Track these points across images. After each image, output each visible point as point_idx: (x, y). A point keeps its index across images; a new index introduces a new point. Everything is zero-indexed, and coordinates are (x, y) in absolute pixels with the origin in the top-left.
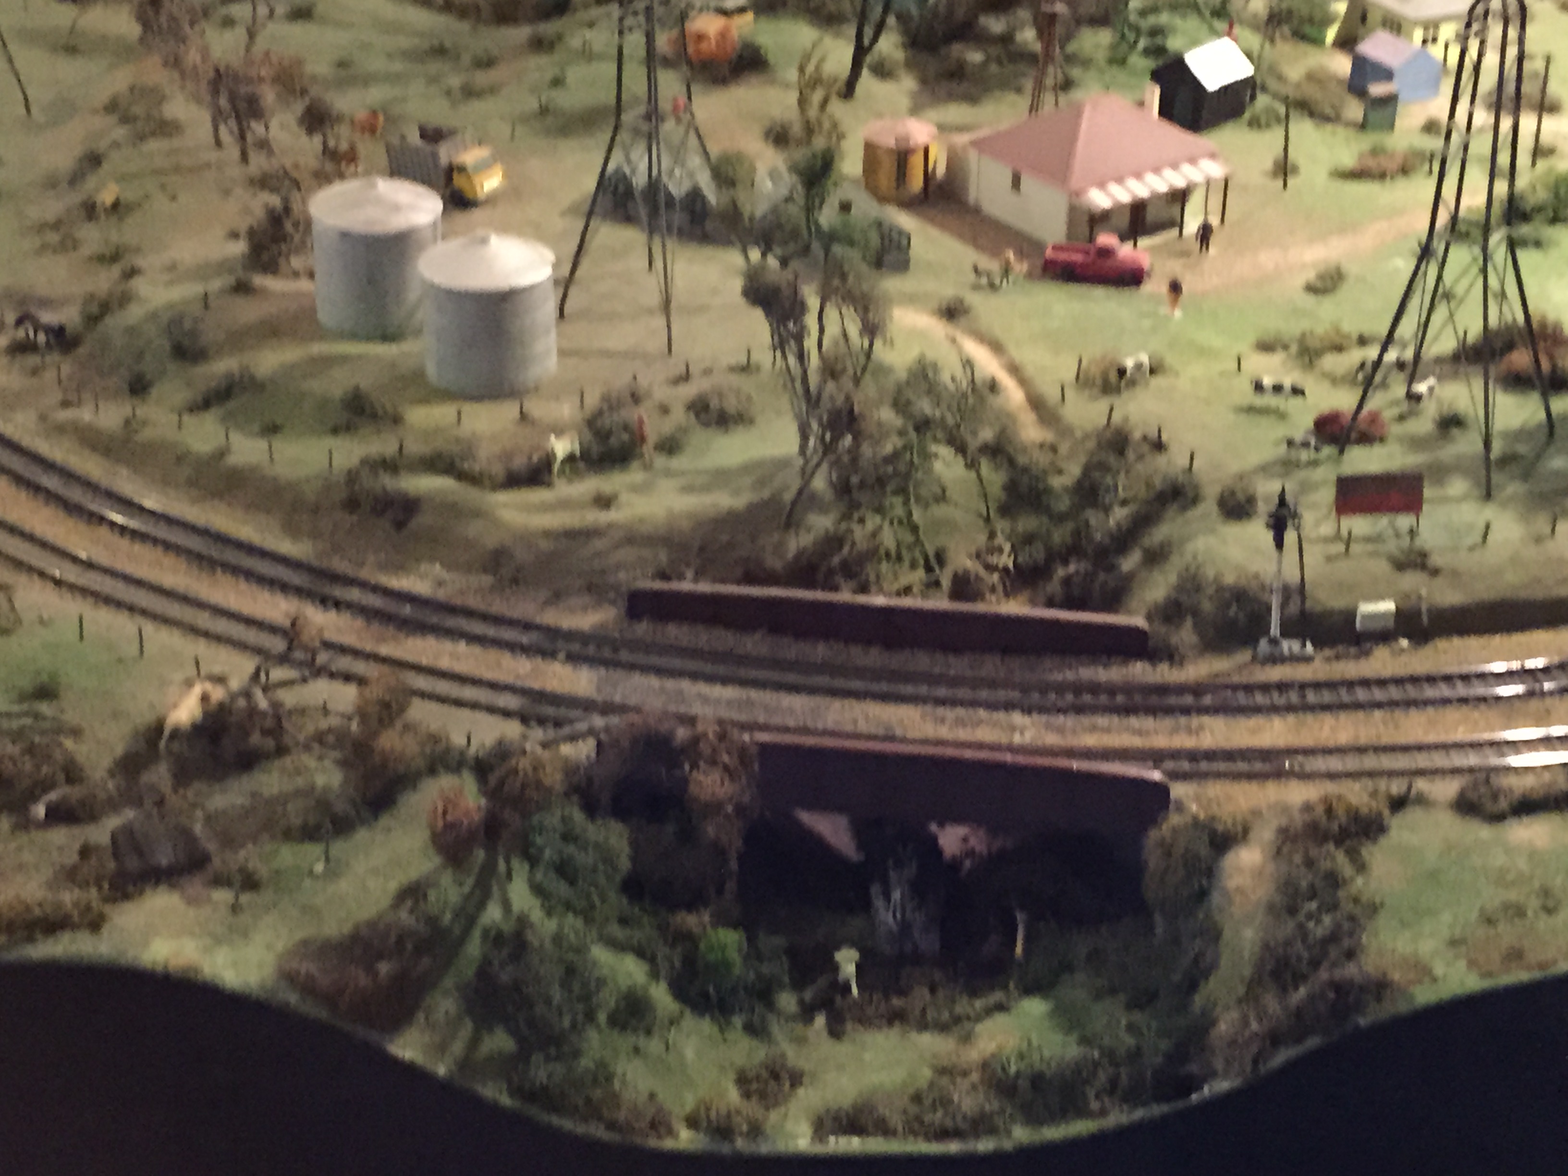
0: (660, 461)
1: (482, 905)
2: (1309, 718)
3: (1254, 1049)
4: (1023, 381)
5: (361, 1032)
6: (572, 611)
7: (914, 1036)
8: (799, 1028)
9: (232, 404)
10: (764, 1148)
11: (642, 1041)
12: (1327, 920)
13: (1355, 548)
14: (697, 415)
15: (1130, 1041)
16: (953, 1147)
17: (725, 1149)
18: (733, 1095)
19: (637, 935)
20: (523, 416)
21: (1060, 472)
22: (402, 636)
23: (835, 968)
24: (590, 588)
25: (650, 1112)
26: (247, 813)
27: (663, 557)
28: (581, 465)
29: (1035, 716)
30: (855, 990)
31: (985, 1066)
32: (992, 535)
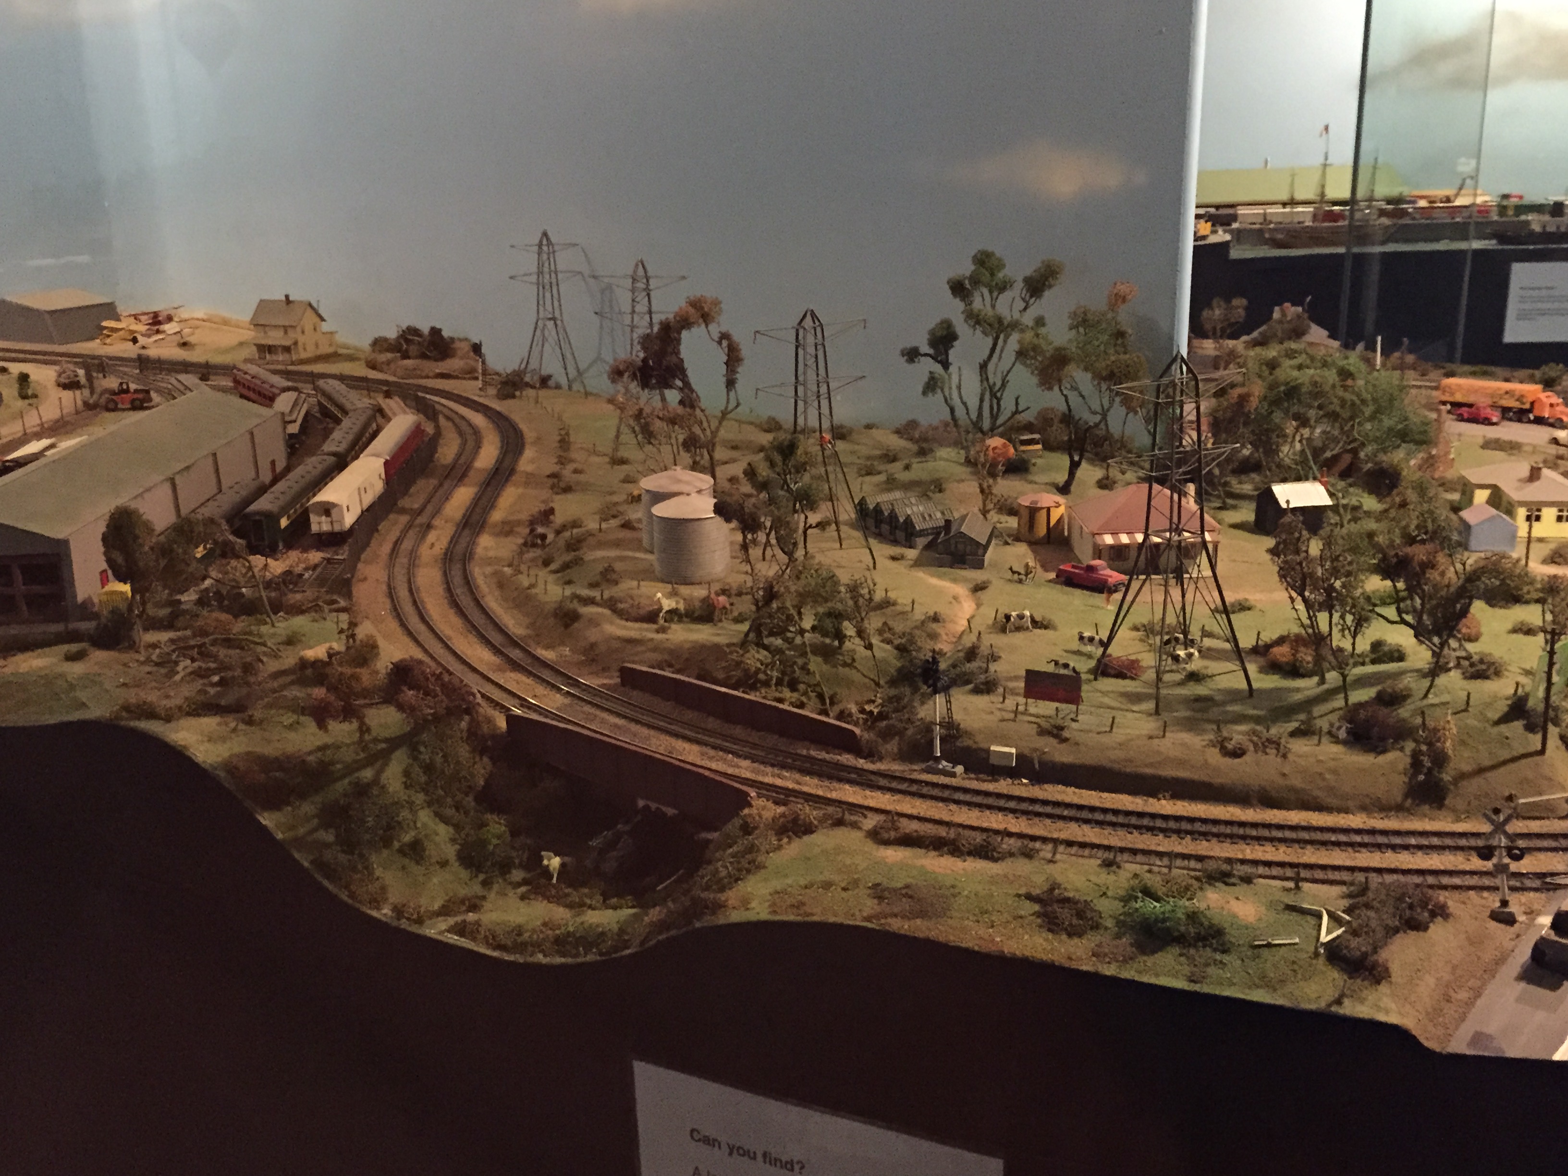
1: (363, 768)
5: (247, 802)
6: (597, 677)
8: (509, 889)
11: (410, 865)
13: (1020, 717)
16: (495, 954)
19: (460, 818)
27: (664, 657)
32: (875, 694)
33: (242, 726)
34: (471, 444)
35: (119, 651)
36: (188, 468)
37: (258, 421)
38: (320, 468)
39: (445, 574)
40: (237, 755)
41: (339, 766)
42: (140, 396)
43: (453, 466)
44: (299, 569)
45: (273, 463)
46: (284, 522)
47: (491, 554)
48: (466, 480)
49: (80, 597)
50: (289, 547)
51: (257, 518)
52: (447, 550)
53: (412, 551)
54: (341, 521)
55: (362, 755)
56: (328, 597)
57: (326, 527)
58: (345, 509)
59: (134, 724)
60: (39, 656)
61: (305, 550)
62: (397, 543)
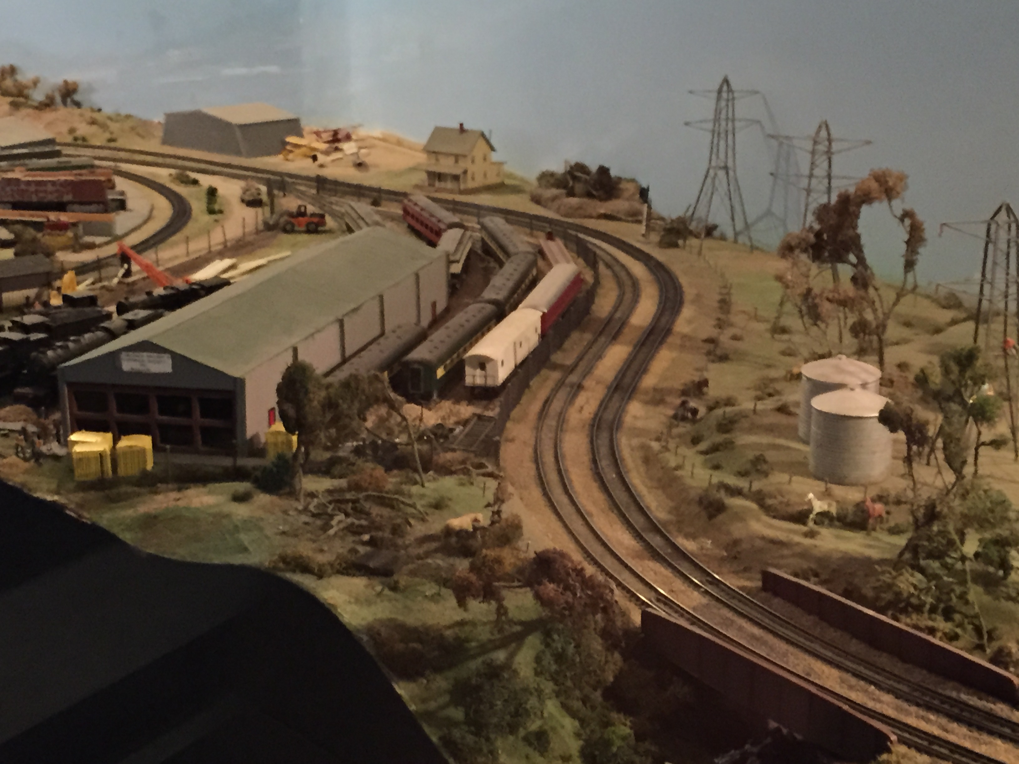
1: (497, 648)
11: (535, 755)
20: (827, 490)
27: (807, 566)
28: (837, 523)
29: (900, 701)
33: (387, 592)
34: (628, 296)
35: (280, 495)
36: (355, 310)
37: (425, 262)
38: (479, 316)
39: (592, 442)
41: (473, 644)
42: (316, 220)
43: (610, 319)
44: (450, 423)
45: (434, 305)
46: (440, 372)
47: (640, 424)
48: (621, 338)
49: (250, 432)
50: (443, 396)
51: (416, 366)
52: (596, 415)
53: (561, 413)
54: (495, 377)
55: (497, 636)
56: (477, 460)
57: (479, 381)
58: (499, 364)
59: (289, 576)
60: (210, 493)
61: (457, 401)
62: (547, 402)
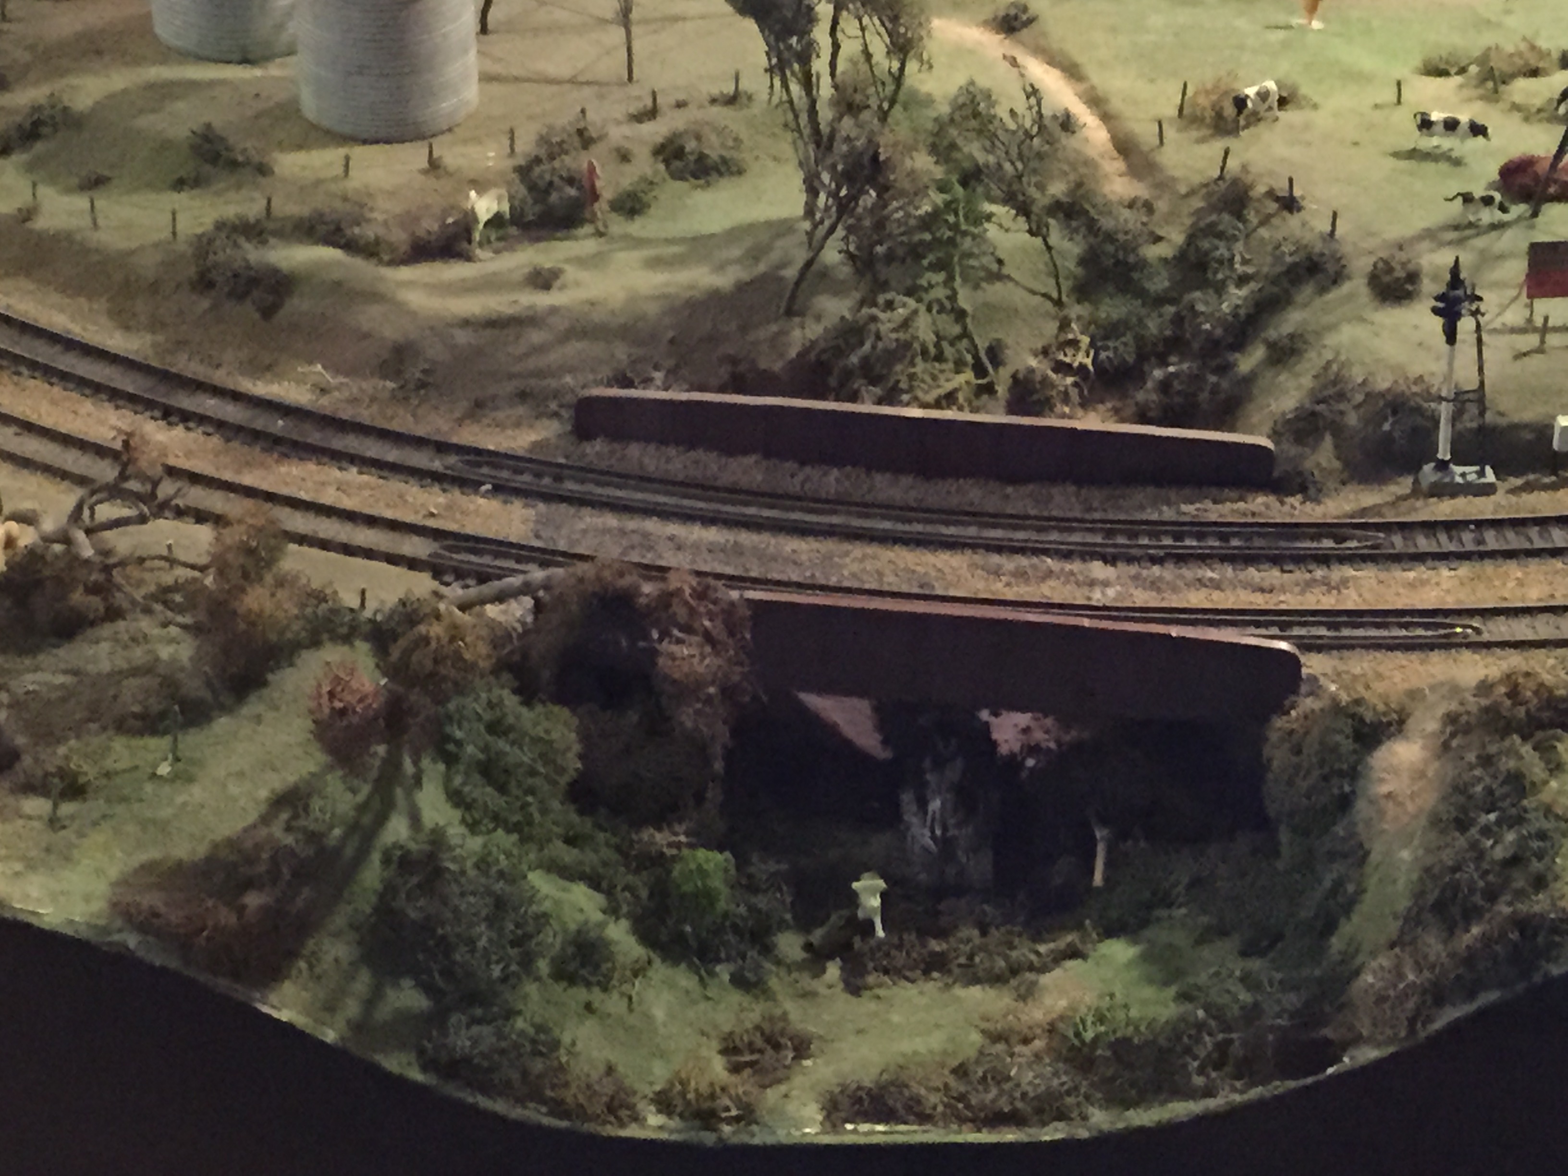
0: (618, 225)
1: (381, 819)
2: (1488, 567)
3: (1410, 1005)
4: (1106, 117)
5: (223, 984)
6: (500, 425)
7: (959, 991)
8: (806, 981)
9: (39, 147)
10: (759, 1137)
11: (596, 996)
12: (1510, 837)
13: (1553, 340)
14: (667, 162)
15: (1245, 997)
16: (1010, 1136)
17: (709, 1138)
18: (718, 1067)
19: (589, 858)
20: (434, 166)
21: (1158, 239)
22: (270, 460)
23: (853, 899)
24: (523, 396)
25: (607, 1088)
26: (67, 695)
27: (621, 352)
28: (513, 230)
29: (1122, 566)
30: (880, 933)
31: (1052, 1029)
32: (1064, 325)
40: (123, 882)
41: (338, 833)
55: (364, 790)
